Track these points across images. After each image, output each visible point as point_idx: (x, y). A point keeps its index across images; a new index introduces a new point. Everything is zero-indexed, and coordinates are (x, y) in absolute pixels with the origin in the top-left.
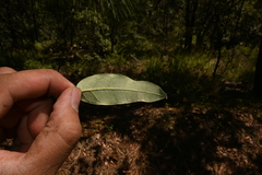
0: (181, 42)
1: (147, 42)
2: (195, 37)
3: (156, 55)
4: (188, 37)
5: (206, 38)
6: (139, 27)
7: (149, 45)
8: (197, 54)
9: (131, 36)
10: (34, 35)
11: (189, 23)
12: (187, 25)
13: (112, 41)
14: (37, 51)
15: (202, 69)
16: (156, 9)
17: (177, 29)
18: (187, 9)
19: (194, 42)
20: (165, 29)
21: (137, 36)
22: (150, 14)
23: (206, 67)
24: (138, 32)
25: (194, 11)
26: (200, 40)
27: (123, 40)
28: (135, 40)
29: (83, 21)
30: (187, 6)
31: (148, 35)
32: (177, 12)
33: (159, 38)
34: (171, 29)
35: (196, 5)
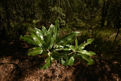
0: (99, 24)
1: (82, 23)
2: (106, 22)
3: (86, 29)
4: (103, 22)
5: (112, 22)
6: (79, 16)
8: (107, 30)
9: (75, 19)
10: (33, 17)
11: (104, 15)
12: (103, 16)
13: (66, 21)
14: (33, 24)
17: (97, 17)
18: (104, 8)
19: (105, 24)
20: (92, 17)
21: (77, 20)
22: (85, 10)
23: (111, 37)
24: (78, 18)
25: (107, 9)
26: (109, 23)
27: (71, 21)
28: (77, 22)
29: (54, 12)
30: (104, 7)
31: (83, 19)
32: (98, 9)
33: (88, 21)
34: (95, 17)
35: (108, 6)
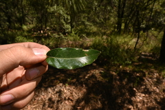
0: (115, 27)
1: (93, 27)
2: (123, 25)
3: (99, 35)
4: (119, 24)
5: (130, 25)
6: (88, 18)
7: (94, 29)
8: (125, 35)
9: (83, 23)
10: (22, 21)
12: (119, 17)
13: (71, 26)
14: (24, 31)
15: (127, 45)
16: (99, 6)
17: (112, 19)
18: (119, 7)
19: (123, 27)
20: (105, 19)
21: (87, 23)
22: (96, 9)
23: (130, 43)
24: (88, 21)
25: (123, 8)
26: (126, 26)
27: (78, 25)
28: (86, 26)
29: (53, 13)
30: (119, 5)
31: (94, 22)
32: (113, 8)
33: (101, 25)
34: (109, 19)
35: (124, 4)
